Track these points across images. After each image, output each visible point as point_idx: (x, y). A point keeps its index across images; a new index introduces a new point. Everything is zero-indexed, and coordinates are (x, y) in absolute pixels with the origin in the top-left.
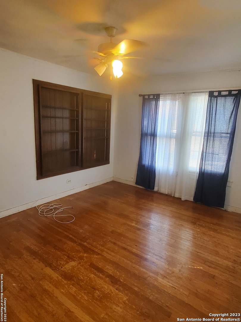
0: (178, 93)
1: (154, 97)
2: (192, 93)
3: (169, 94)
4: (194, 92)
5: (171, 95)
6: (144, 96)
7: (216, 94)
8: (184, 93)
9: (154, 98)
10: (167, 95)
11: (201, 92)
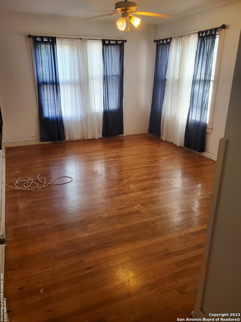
0: (75, 39)
1: (49, 40)
2: (88, 39)
3: (66, 38)
4: (90, 39)
5: (68, 40)
6: (34, 38)
7: (107, 42)
8: (81, 39)
9: (48, 42)
10: (64, 39)
11: (96, 39)
